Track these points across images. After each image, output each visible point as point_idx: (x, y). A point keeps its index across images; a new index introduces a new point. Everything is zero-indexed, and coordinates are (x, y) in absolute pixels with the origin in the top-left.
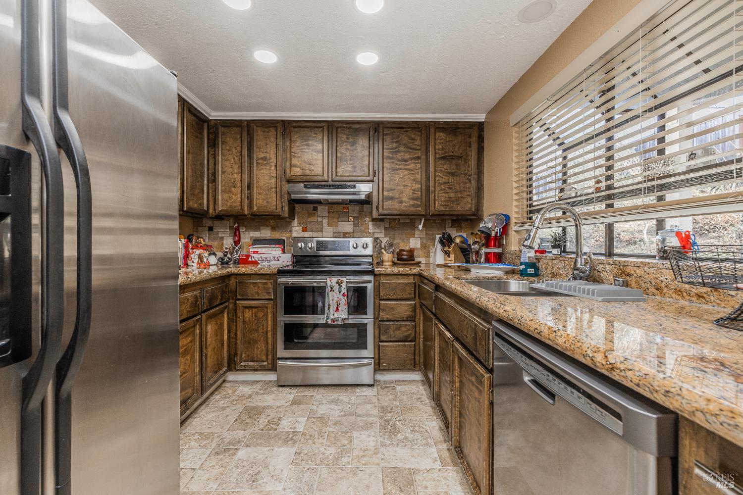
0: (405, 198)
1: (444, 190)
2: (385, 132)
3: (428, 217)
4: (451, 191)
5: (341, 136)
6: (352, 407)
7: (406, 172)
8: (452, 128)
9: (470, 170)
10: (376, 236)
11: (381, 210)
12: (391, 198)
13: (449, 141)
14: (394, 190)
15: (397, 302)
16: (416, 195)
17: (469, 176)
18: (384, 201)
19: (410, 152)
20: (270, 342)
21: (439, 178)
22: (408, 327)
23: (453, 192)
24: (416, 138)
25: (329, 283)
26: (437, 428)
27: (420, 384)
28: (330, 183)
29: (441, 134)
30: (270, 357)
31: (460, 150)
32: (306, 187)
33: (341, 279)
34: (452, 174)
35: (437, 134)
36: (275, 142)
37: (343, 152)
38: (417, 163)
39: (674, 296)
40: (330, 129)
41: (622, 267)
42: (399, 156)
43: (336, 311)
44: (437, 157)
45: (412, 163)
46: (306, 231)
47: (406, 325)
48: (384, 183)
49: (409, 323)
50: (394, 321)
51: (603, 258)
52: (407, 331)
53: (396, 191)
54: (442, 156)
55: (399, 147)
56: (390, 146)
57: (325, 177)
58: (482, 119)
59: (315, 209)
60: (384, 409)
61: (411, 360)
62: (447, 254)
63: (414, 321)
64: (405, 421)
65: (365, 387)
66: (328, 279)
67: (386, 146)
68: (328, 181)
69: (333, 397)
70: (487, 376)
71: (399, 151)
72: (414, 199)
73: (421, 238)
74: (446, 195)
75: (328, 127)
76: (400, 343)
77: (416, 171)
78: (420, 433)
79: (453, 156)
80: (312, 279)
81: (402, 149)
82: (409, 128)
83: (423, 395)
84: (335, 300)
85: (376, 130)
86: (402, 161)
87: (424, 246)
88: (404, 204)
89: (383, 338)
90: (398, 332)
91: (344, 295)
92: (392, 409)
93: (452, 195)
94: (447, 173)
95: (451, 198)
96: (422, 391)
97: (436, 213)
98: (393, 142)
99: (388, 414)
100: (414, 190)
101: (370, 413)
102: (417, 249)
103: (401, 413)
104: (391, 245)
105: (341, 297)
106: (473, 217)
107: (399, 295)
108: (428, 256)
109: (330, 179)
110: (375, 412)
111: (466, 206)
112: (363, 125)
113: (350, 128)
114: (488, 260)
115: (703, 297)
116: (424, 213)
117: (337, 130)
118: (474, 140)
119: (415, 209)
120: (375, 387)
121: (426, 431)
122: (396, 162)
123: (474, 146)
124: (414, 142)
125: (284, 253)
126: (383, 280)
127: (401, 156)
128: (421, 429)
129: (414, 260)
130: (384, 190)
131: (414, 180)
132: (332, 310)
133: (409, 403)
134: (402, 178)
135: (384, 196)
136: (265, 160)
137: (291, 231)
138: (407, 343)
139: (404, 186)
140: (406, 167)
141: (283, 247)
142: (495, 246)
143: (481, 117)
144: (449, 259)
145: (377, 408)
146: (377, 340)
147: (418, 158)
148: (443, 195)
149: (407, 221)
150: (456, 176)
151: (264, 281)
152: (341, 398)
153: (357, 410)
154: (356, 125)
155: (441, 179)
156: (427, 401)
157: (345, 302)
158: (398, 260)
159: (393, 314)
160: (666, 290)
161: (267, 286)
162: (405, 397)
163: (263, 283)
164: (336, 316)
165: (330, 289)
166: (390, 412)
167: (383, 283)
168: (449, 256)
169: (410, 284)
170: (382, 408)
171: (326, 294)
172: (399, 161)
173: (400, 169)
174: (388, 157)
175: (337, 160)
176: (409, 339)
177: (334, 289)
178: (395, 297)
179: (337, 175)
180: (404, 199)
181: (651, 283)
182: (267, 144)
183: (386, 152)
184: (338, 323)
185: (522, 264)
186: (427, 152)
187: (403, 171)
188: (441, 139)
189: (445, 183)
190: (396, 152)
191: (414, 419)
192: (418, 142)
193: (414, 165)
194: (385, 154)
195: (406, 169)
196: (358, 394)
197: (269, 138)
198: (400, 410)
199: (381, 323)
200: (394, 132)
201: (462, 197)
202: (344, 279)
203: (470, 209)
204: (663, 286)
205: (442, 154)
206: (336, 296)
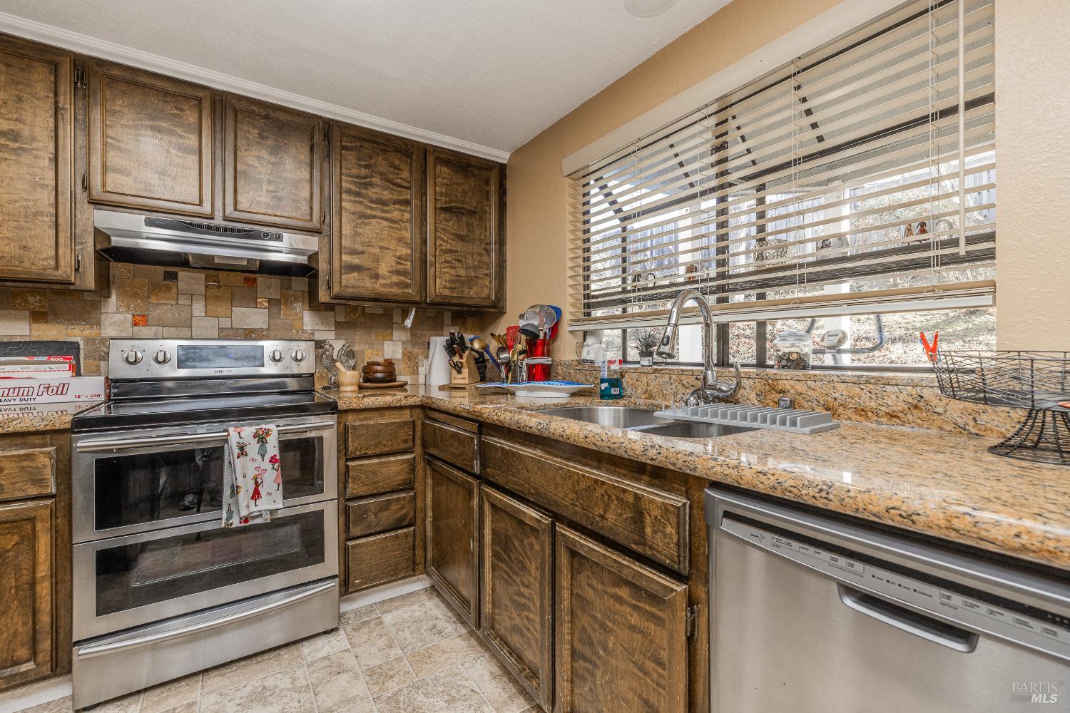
0: (383, 269)
1: (448, 262)
2: (344, 144)
3: (424, 305)
4: (460, 265)
5: (245, 128)
6: (303, 697)
7: (385, 223)
8: (462, 164)
9: (488, 235)
10: (318, 337)
11: (336, 289)
12: (356, 268)
13: (457, 184)
14: (362, 253)
15: (382, 460)
16: (402, 266)
17: (487, 244)
18: (343, 271)
19: (392, 190)
20: (45, 605)
21: (442, 242)
22: (402, 502)
23: (463, 268)
24: (402, 167)
25: (234, 439)
26: (487, 677)
27: (424, 597)
28: (218, 221)
29: (445, 170)
30: (45, 645)
31: (474, 202)
32: (150, 223)
33: (264, 426)
34: (462, 238)
35: (438, 168)
36: (52, 100)
37: (251, 162)
38: (405, 211)
39: (854, 417)
40: (218, 107)
41: (770, 381)
42: (371, 192)
43: (252, 498)
44: (438, 206)
45: (396, 209)
46: (146, 324)
47: (398, 499)
48: (343, 237)
49: (404, 495)
50: (373, 496)
51: (754, 370)
52: (402, 508)
53: (366, 256)
54: (447, 205)
55: (372, 177)
56: (355, 171)
57: (206, 208)
58: (504, 159)
59: (173, 277)
60: (377, 675)
61: (408, 560)
62: (458, 368)
63: (412, 489)
64: (428, 685)
65: (319, 637)
66: (231, 430)
67: (347, 169)
68: (212, 219)
69: (249, 689)
70: (680, 588)
71: (371, 185)
72: (399, 273)
73: (403, 343)
74: (452, 272)
75: (213, 102)
76: (387, 535)
77: (403, 225)
78: (465, 700)
79: (462, 208)
80: (186, 434)
81: (376, 180)
82: (388, 146)
83: (437, 618)
84: (252, 473)
85: (327, 136)
86: (377, 204)
87: (408, 356)
88: (381, 281)
89: (355, 531)
90: (383, 515)
91: (273, 460)
92: (392, 668)
93: (462, 272)
94: (453, 234)
95: (460, 276)
96: (434, 609)
97: (437, 300)
98: (360, 166)
99: (390, 684)
100: (400, 258)
101: (350, 696)
102: (398, 360)
103: (412, 671)
104: (350, 354)
105: (267, 465)
106: (492, 310)
107: (385, 446)
108: (415, 372)
109: (219, 214)
110: (360, 688)
111: (481, 292)
112: (296, 119)
113: (267, 117)
114: (531, 377)
115: (897, 417)
116: (417, 299)
117: (236, 115)
118: (493, 188)
119: (401, 291)
120: (342, 632)
121: (472, 690)
122: (366, 202)
123: (494, 199)
124: (398, 174)
125: (78, 374)
126: (351, 420)
127: (376, 193)
128: (463, 692)
129: (394, 381)
130: (343, 251)
131: (400, 240)
132: (244, 497)
133: (420, 644)
134: (377, 234)
135: (343, 264)
136: (15, 139)
137: (99, 324)
138: (400, 532)
139: (381, 248)
140: (384, 215)
141: (74, 362)
142: (543, 355)
143: (503, 156)
144: (460, 376)
145: (361, 677)
146: (344, 536)
147: (407, 202)
148: (447, 270)
149: (378, 312)
150: (468, 242)
151: (23, 452)
152: (270, 682)
153: (321, 697)
154: (283, 116)
155: (445, 244)
156: (450, 628)
157: (277, 475)
158: (366, 380)
159: (375, 483)
160: (841, 410)
161: (34, 465)
162: (407, 634)
163: (20, 456)
164: (253, 509)
165: (236, 451)
166: (391, 677)
167: (354, 428)
168: (459, 372)
169: (405, 423)
170: (371, 672)
171: (226, 464)
172: (372, 201)
173: (374, 217)
174: (349, 192)
175: (235, 177)
176: (406, 523)
177: (247, 449)
178: (377, 451)
179: (235, 209)
180: (381, 272)
181: (818, 402)
182: (20, 100)
183: (346, 181)
184: (259, 521)
185: (603, 381)
186: (423, 194)
187: (379, 220)
188: (445, 178)
189: (450, 251)
190: (365, 184)
191: (442, 675)
192: (406, 175)
193: (399, 213)
194: (344, 184)
195: (386, 219)
196: (309, 659)
197: (28, 85)
198: (408, 665)
199: (351, 504)
200: (361, 146)
201: (476, 277)
202: (272, 427)
203: (489, 297)
204: (836, 404)
205: (446, 202)
206: (252, 466)
